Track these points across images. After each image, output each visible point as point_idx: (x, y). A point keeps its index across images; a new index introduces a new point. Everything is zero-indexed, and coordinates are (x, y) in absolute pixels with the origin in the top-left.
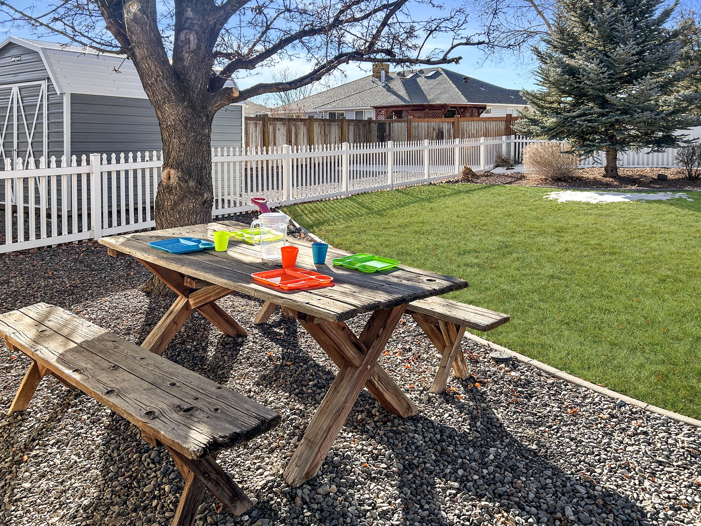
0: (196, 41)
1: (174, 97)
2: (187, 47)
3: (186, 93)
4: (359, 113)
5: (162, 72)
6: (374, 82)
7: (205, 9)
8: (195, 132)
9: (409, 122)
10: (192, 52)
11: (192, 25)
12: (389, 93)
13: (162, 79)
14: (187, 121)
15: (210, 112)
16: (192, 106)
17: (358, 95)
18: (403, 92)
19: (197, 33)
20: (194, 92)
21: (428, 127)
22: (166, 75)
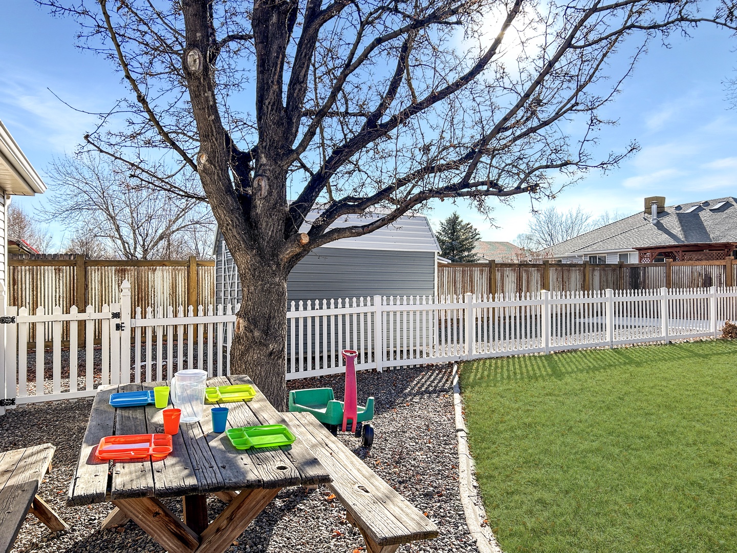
0: (267, 187)
1: (243, 246)
2: (259, 194)
3: (255, 241)
4: (624, 256)
5: (232, 221)
6: (645, 219)
7: (278, 154)
8: (262, 281)
9: (668, 266)
10: (264, 198)
11: (264, 171)
12: (660, 232)
13: (231, 228)
14: (255, 269)
15: (281, 260)
16: (261, 253)
17: (624, 235)
18: (677, 230)
19: (269, 179)
20: (264, 240)
21: (692, 272)
22: (236, 223)
